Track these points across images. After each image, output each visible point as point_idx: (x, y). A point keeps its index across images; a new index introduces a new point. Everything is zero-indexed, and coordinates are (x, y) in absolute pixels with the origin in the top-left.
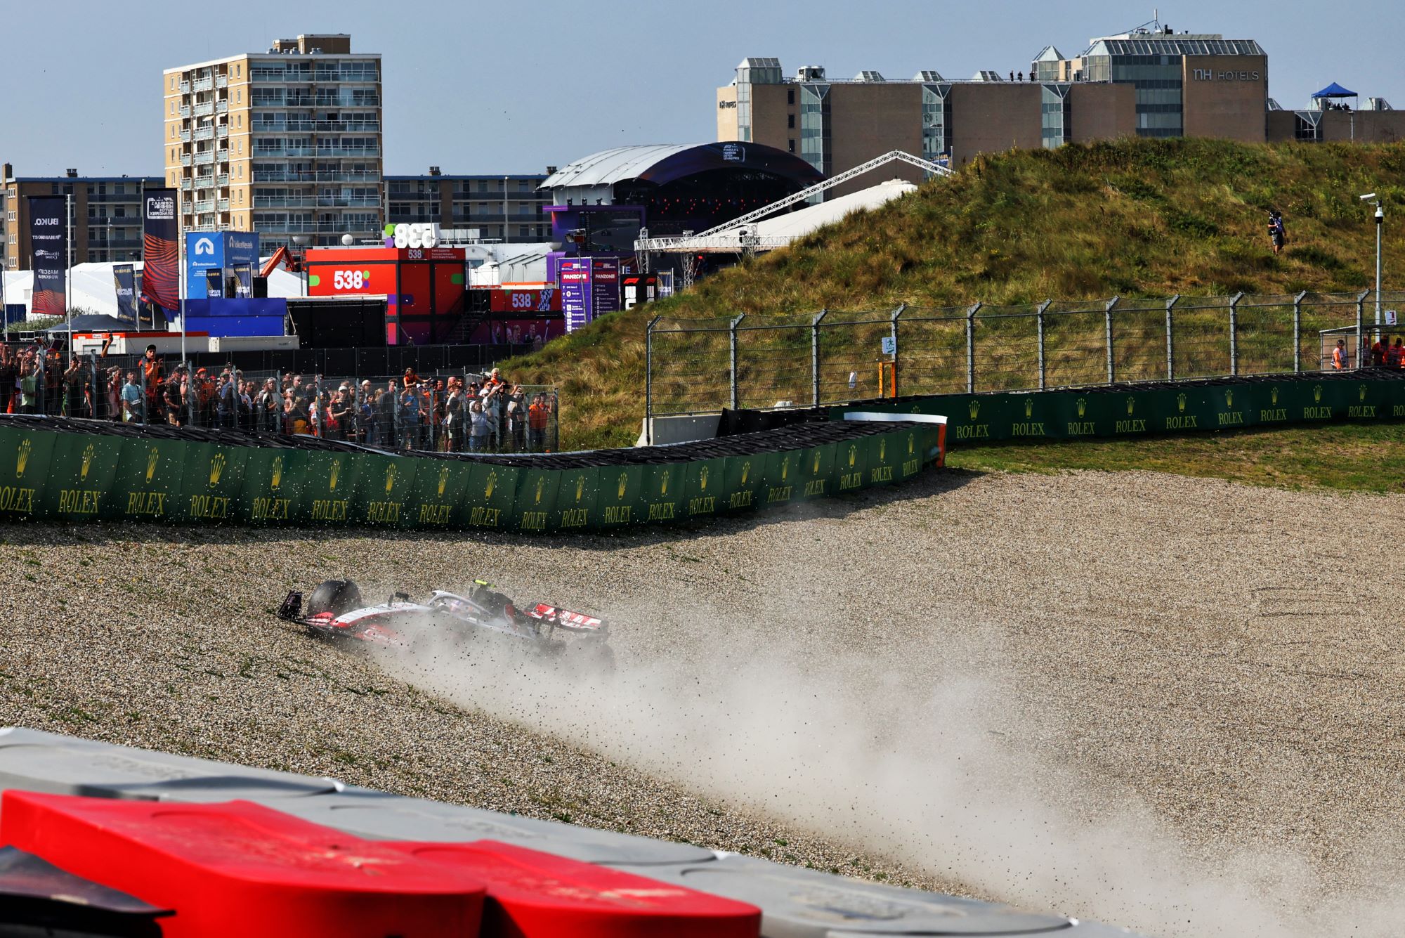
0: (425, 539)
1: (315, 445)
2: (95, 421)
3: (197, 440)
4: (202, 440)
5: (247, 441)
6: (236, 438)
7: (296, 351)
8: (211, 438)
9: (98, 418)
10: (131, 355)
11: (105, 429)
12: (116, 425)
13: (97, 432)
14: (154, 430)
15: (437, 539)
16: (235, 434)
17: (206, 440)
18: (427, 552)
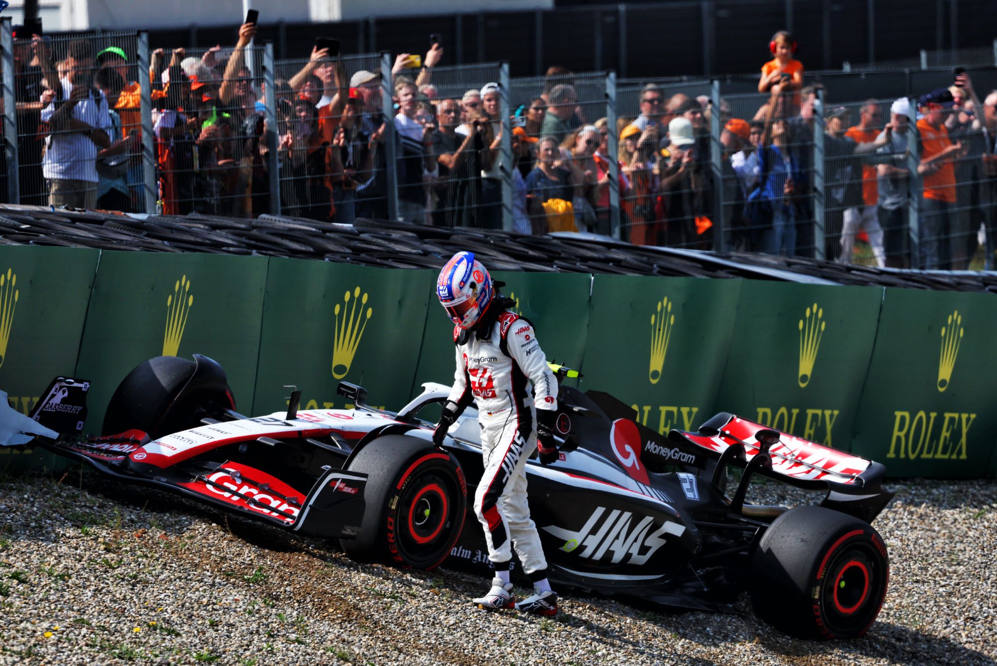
0: (907, 503)
1: (607, 260)
2: (19, 208)
3: (293, 253)
4: (307, 254)
5: (426, 253)
6: (398, 248)
7: (546, 14)
8: (331, 247)
9: (22, 202)
10: (104, 31)
11: (47, 230)
12: (74, 220)
13: (24, 237)
14: (179, 230)
15: (937, 503)
16: (395, 235)
17: (320, 253)
18: (912, 536)
